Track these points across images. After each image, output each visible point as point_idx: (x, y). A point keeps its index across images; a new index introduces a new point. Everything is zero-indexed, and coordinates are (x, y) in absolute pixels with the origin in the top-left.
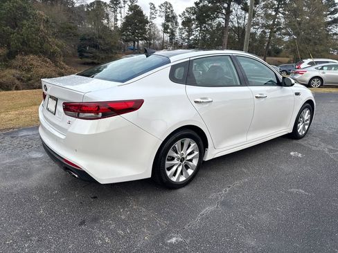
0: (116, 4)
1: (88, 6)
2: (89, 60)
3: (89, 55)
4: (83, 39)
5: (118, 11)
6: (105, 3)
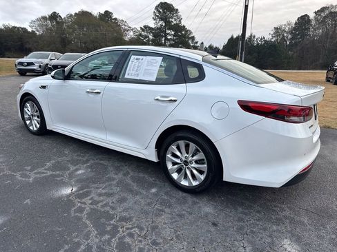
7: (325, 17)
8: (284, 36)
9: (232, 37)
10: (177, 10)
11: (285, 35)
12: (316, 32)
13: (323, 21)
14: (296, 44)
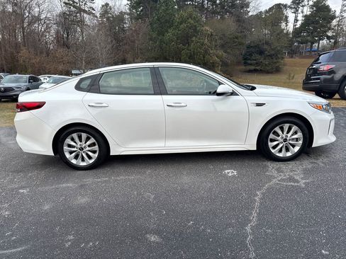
0: (299, 4)
1: (266, 12)
2: (252, 68)
3: (252, 62)
4: (249, 47)
5: (300, 11)
6: (286, 5)
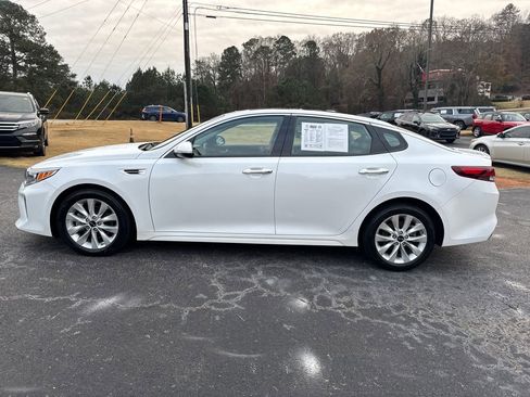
7: (256, 52)
8: (209, 74)
9: (139, 72)
10: (33, 17)
11: (211, 72)
12: (248, 72)
13: (255, 58)
14: (228, 86)
